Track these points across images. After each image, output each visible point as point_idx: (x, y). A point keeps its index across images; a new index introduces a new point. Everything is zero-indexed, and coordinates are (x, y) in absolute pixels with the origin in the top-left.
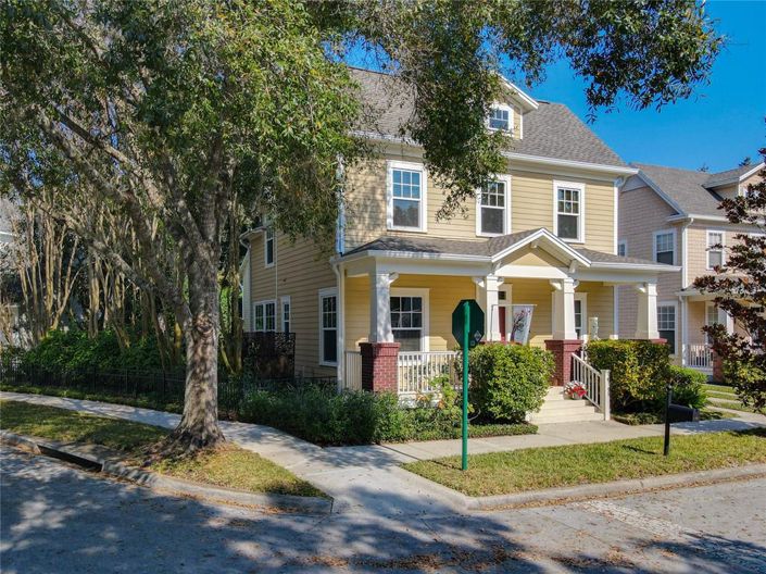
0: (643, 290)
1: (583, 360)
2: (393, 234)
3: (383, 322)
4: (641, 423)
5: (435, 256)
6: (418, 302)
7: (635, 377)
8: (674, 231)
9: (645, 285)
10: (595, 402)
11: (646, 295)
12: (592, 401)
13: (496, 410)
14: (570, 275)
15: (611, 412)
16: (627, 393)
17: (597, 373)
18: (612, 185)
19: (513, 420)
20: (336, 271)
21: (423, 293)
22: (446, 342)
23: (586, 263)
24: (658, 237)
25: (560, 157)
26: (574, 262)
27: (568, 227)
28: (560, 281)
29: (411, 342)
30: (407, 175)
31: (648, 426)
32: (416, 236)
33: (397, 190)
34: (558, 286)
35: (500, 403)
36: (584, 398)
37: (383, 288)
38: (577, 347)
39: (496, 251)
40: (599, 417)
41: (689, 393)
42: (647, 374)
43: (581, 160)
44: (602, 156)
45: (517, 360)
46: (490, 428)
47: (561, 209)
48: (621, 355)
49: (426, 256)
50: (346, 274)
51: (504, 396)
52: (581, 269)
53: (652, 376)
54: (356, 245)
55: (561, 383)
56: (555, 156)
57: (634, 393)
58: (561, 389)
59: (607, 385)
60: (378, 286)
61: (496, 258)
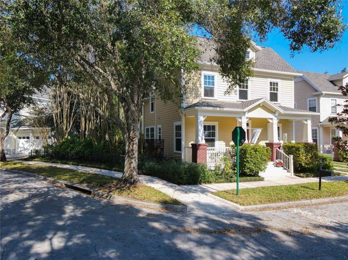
0: (305, 122)
1: (282, 151)
2: (204, 100)
3: (201, 135)
4: (307, 177)
5: (222, 109)
6: (214, 127)
7: (304, 158)
8: (316, 98)
9: (306, 120)
10: (287, 168)
11: (307, 125)
12: (286, 168)
13: (247, 171)
14: (276, 116)
15: (294, 172)
16: (300, 165)
17: (288, 156)
18: (291, 80)
19: (254, 175)
20: (182, 115)
21: (216, 124)
23: (282, 111)
24: (310, 101)
25: (270, 69)
26: (277, 112)
27: (274, 97)
28: (272, 119)
30: (209, 77)
31: (309, 178)
32: (213, 101)
33: (205, 83)
34: (270, 121)
35: (249, 168)
36: (282, 166)
37: (201, 122)
38: (279, 146)
39: (245, 107)
40: (289, 174)
41: (326, 165)
42: (309, 157)
43: (279, 70)
44: (287, 68)
45: (256, 151)
46: (245, 178)
47: (271, 90)
48: (298, 149)
49: (218, 109)
50: (185, 116)
51: (251, 166)
52: (280, 114)
53: (311, 158)
54: (189, 105)
55: (272, 160)
56: (268, 69)
57: (303, 164)
58: (272, 163)
59: (292, 161)
60: (199, 121)
61: (246, 109)
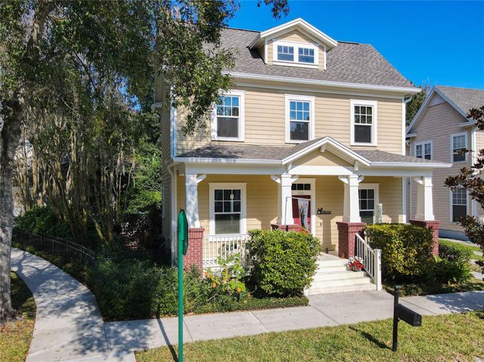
0: (421, 182)
1: (365, 242)
2: (217, 143)
3: (191, 212)
4: (406, 295)
7: (401, 257)
8: (465, 134)
9: (422, 178)
10: (370, 275)
11: (423, 186)
12: (369, 272)
13: (267, 288)
14: (355, 172)
15: (383, 282)
16: (395, 271)
17: (372, 251)
18: (400, 101)
20: (170, 172)
21: (242, 187)
22: (260, 223)
23: (367, 163)
24: (454, 138)
25: (355, 82)
26: (357, 164)
27: (363, 134)
28: (347, 177)
29: (232, 222)
31: (413, 297)
32: (236, 144)
34: (345, 180)
35: (271, 282)
36: (363, 270)
37: (191, 186)
38: (360, 229)
39: (284, 157)
40: (373, 286)
41: (455, 268)
42: (411, 255)
43: (374, 83)
44: (392, 80)
45: (285, 247)
46: (264, 301)
47: (357, 121)
48: (389, 238)
49: (223, 161)
50: (178, 174)
52: (363, 167)
53: (417, 257)
54: (186, 151)
55: (347, 257)
56: (351, 81)
57: (401, 270)
58: (346, 261)
59: (379, 262)
60: (187, 184)
61: (285, 161)
